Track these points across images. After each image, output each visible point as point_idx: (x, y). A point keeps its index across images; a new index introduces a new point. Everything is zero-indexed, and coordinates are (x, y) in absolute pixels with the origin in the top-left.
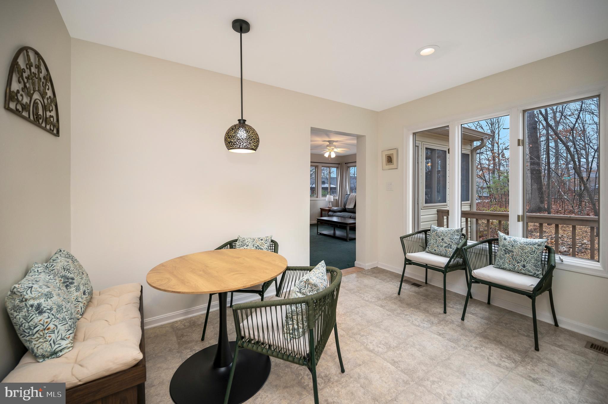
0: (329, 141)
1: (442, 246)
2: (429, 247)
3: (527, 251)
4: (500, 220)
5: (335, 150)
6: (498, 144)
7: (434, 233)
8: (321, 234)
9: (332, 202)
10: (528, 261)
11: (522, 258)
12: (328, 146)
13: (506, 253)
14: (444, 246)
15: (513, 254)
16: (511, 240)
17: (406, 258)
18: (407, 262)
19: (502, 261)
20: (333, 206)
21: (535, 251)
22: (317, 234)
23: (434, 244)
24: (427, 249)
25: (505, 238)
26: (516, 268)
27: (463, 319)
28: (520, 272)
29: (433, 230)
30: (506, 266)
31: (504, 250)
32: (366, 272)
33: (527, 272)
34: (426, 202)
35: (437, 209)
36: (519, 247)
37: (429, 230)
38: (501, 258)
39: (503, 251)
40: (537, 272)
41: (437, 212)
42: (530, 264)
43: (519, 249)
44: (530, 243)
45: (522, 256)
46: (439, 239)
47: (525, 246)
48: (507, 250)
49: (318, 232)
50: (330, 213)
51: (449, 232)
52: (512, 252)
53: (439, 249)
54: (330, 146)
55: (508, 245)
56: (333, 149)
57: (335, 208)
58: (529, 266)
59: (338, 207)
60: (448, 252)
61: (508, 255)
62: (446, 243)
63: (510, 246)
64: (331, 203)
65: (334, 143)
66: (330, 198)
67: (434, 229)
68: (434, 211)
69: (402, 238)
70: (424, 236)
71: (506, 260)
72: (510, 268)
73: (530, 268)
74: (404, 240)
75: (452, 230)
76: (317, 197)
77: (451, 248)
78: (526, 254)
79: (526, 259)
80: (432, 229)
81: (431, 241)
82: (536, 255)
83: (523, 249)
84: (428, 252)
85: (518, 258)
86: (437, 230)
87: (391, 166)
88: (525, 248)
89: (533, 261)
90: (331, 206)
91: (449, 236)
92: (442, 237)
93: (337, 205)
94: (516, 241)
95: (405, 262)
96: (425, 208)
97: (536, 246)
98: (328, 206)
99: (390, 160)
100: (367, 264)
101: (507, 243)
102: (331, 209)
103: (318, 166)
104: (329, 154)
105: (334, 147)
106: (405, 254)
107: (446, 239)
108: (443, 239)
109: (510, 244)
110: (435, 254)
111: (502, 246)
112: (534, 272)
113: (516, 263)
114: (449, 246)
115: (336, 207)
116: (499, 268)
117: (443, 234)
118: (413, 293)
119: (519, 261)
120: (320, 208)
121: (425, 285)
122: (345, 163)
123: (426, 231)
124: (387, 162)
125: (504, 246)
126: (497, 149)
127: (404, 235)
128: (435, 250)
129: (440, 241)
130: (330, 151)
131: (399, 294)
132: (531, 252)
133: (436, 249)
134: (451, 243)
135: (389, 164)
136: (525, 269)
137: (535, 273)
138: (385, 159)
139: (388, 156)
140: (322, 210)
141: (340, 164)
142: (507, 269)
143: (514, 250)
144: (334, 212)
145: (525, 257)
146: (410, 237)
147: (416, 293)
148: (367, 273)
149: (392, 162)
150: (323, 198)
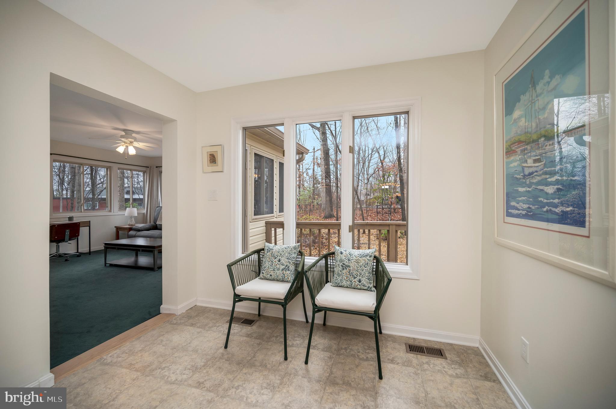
0: (124, 130)
1: (278, 269)
2: (263, 272)
3: (361, 264)
4: (319, 228)
5: (136, 144)
6: (302, 165)
7: (269, 253)
8: (111, 265)
9: (135, 217)
10: (363, 275)
11: (358, 272)
12: (122, 137)
13: (343, 269)
14: (281, 269)
15: (350, 269)
16: (347, 253)
17: (235, 293)
18: (238, 298)
19: (340, 278)
20: (137, 223)
21: (368, 263)
22: (105, 265)
23: (270, 267)
24: (261, 275)
25: (341, 252)
26: (353, 284)
27: (306, 362)
28: (356, 288)
29: (268, 250)
30: (344, 283)
31: (341, 265)
32: (178, 319)
33: (363, 287)
34: (255, 215)
35: (265, 221)
36: (355, 260)
37: (263, 249)
38: (339, 275)
39: (341, 267)
40: (370, 285)
41: (266, 223)
42: (365, 278)
43: (355, 262)
44: (363, 255)
45: (358, 270)
46: (276, 260)
47: (360, 258)
48: (344, 266)
49: (106, 263)
50: (132, 233)
51: (286, 250)
52: (349, 266)
53: (276, 273)
54: (127, 138)
55: (345, 259)
56: (131, 142)
57: (140, 225)
58: (364, 281)
59: (146, 223)
60: (285, 275)
61: (345, 271)
62: (283, 265)
63: (347, 260)
64: (133, 219)
65: (134, 135)
66: (133, 211)
67: (269, 248)
68: (263, 223)
69: (229, 267)
70: (257, 257)
71: (343, 276)
72: (348, 285)
73: (364, 283)
74: (233, 268)
75: (289, 247)
76: (110, 211)
77: (288, 270)
78: (361, 267)
79: (361, 273)
80: (266, 248)
81: (266, 264)
82: (369, 267)
83: (358, 263)
84: (262, 279)
85: (355, 272)
86: (273, 249)
87: (215, 168)
88: (360, 261)
89: (367, 274)
90: (133, 222)
91: (286, 255)
92: (278, 258)
93: (144, 221)
94: (351, 254)
95: (234, 299)
96: (254, 220)
97: (368, 258)
98: (128, 223)
99: (213, 159)
100: (179, 307)
101: (344, 258)
102: (134, 227)
103: (110, 167)
104: (125, 149)
105: (133, 140)
106: (234, 288)
107: (284, 260)
108: (279, 259)
109: (347, 258)
110: (271, 280)
111: (340, 261)
112: (368, 285)
113: (353, 279)
114: (287, 267)
115: (143, 223)
116: (337, 286)
117: (279, 254)
118: (245, 338)
119: (355, 276)
120: (115, 227)
121: (258, 319)
122: (156, 167)
123: (258, 252)
124: (209, 161)
125: (341, 261)
126: (302, 168)
127: (233, 260)
128: (271, 276)
129: (276, 263)
130: (127, 145)
131: (226, 347)
132: (365, 264)
133: (272, 273)
134: (288, 264)
135: (212, 164)
136: (360, 284)
137: (369, 287)
139: (211, 155)
140: (118, 229)
141: (148, 167)
142: (344, 287)
143: (351, 265)
144: (139, 230)
145: (360, 271)
146: (240, 262)
147: (248, 336)
148: (179, 322)
149: (215, 163)
150: (121, 213)
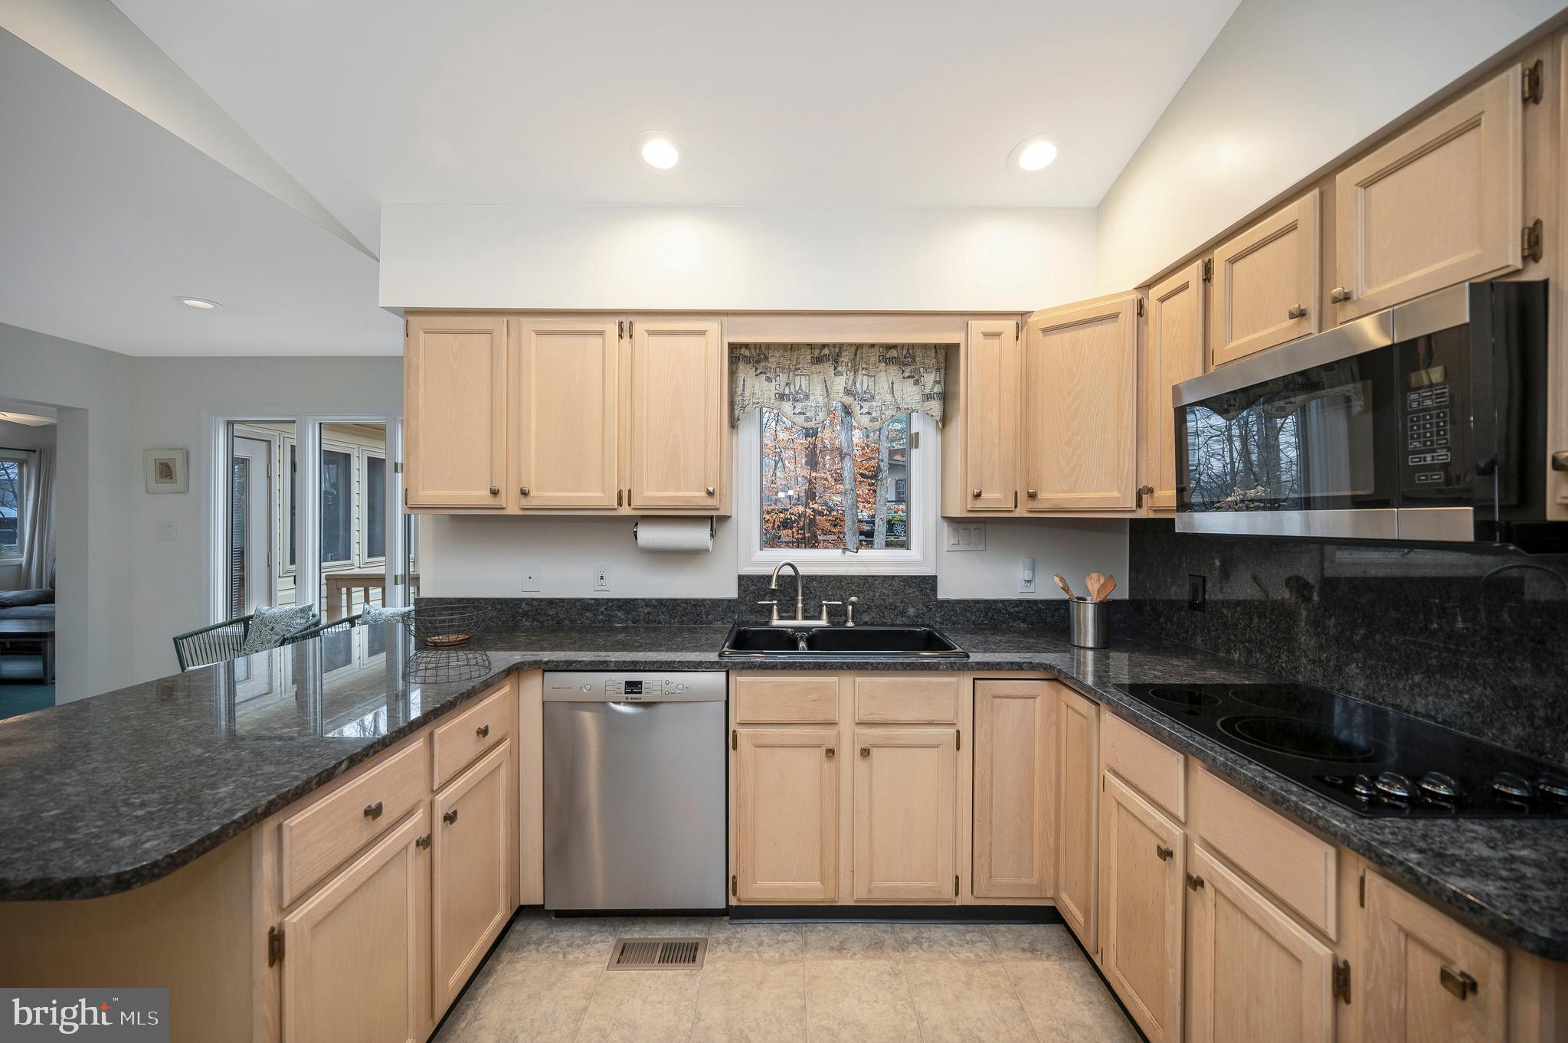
138: (152, 471)
